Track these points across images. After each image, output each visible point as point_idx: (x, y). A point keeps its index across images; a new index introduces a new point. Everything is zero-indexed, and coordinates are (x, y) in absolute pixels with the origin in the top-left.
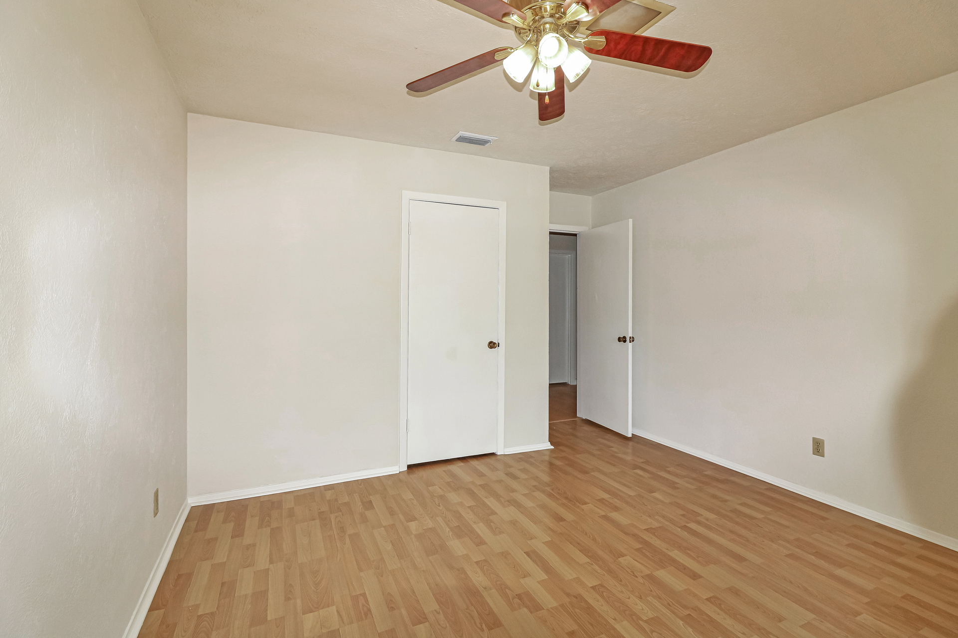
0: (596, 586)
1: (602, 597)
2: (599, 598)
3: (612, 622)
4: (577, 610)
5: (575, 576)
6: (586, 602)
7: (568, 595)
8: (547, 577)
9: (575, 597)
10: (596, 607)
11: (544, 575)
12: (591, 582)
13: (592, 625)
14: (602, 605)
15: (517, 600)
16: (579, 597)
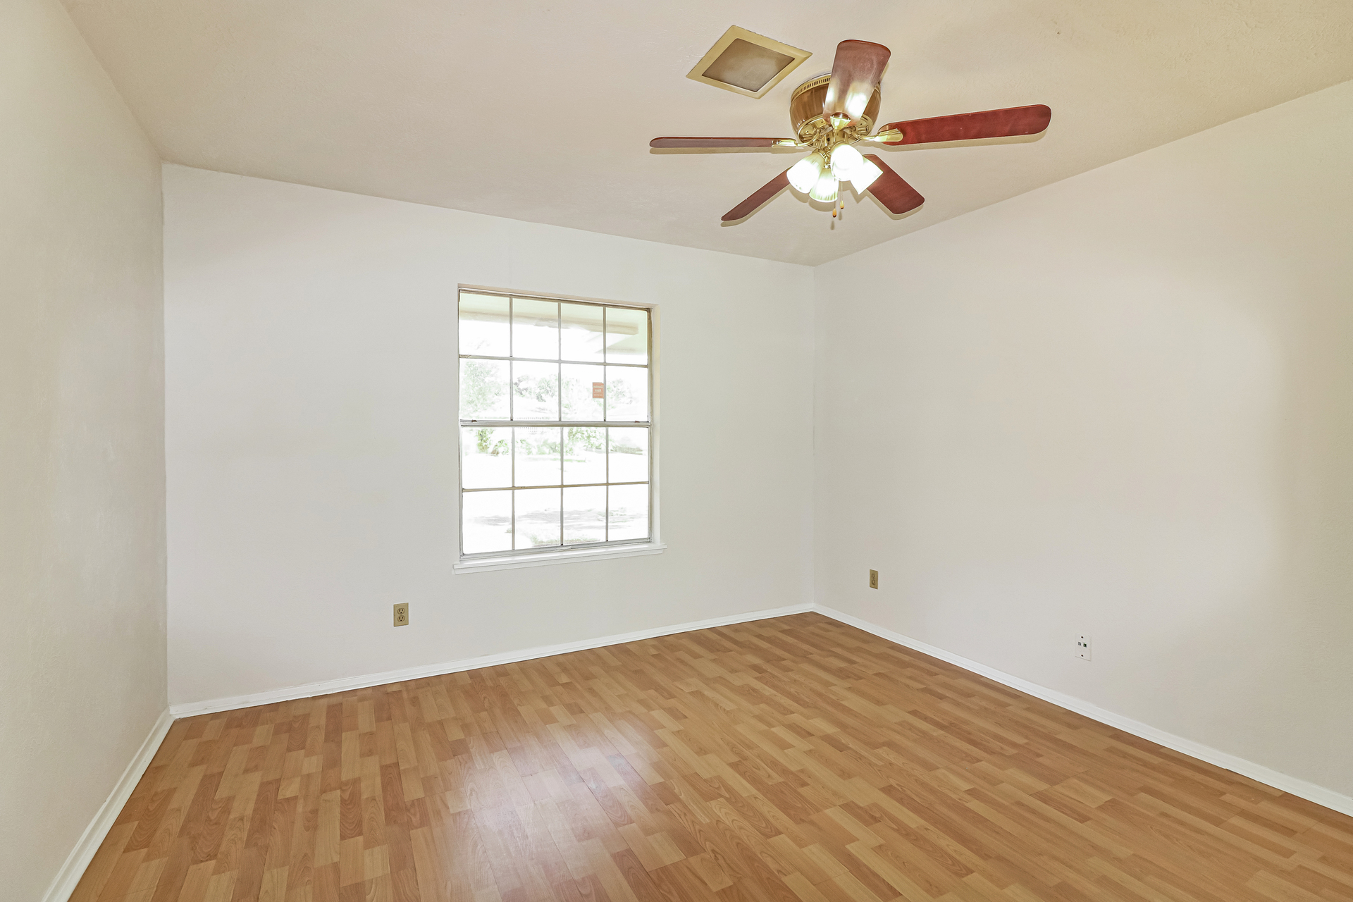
0: (774, 836)
1: (767, 821)
2: (771, 820)
3: (760, 796)
4: (800, 805)
5: (805, 850)
6: (789, 815)
7: (812, 823)
8: (847, 846)
9: (804, 821)
10: (777, 809)
11: (850, 849)
12: (783, 841)
13: (782, 792)
14: (768, 812)
15: (877, 815)
16: (799, 821)
